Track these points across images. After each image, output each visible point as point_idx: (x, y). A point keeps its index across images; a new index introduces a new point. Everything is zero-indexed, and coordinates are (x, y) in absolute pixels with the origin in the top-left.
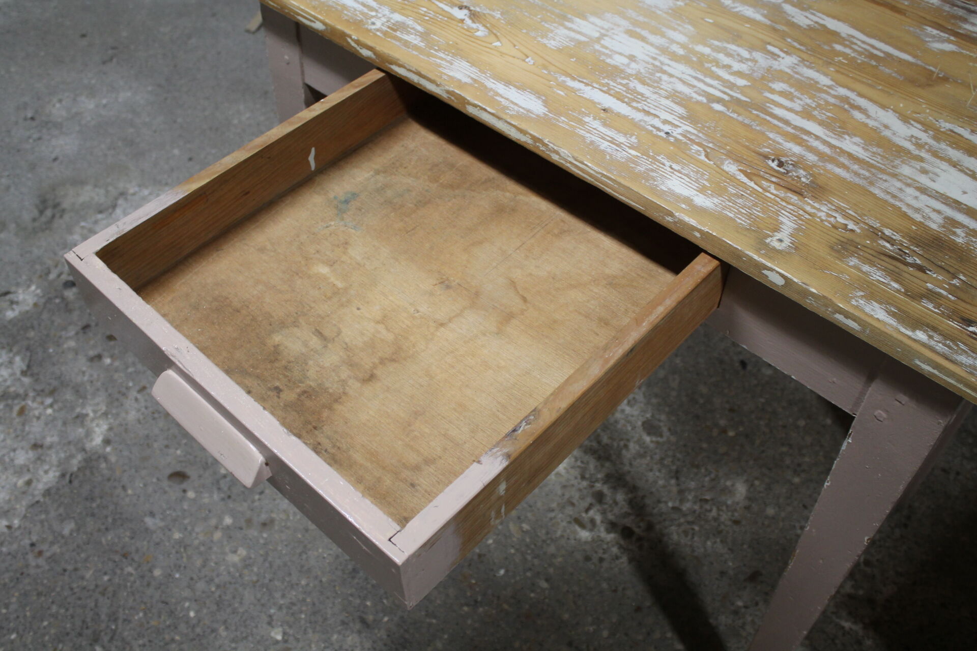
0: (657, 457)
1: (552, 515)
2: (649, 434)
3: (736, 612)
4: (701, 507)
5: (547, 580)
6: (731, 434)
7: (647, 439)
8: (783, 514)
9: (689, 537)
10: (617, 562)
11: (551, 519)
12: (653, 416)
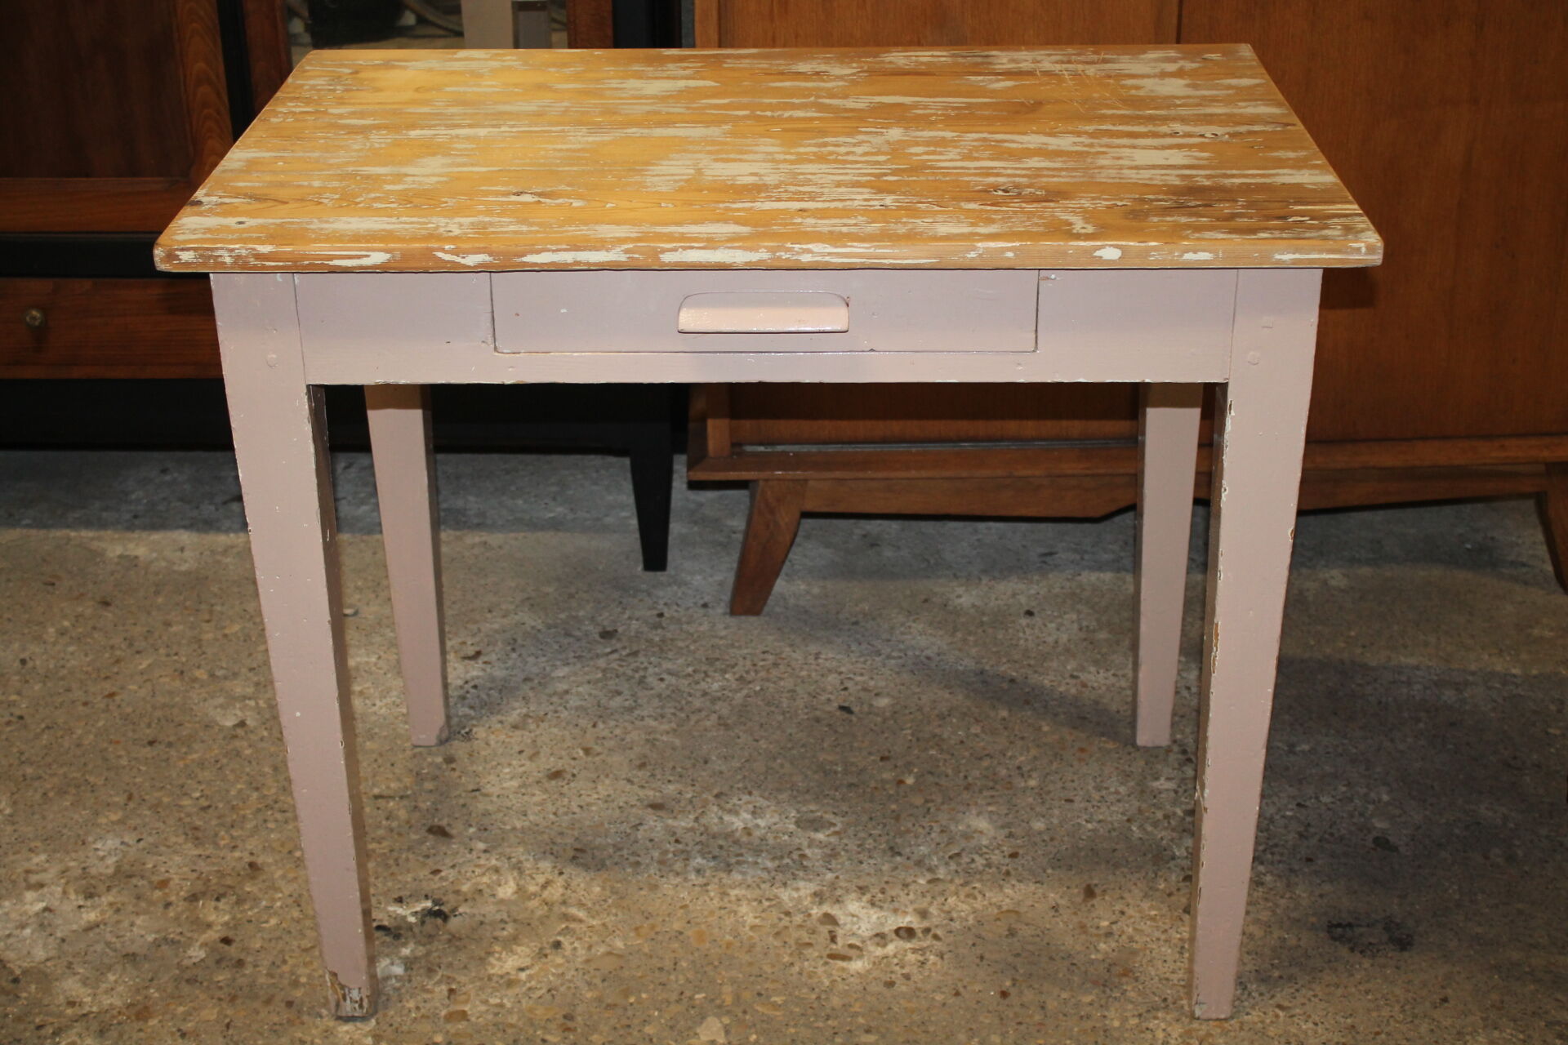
0: (853, 847)
1: (796, 969)
2: (816, 830)
3: (1109, 934)
4: (959, 864)
5: (868, 1031)
6: (910, 781)
7: (820, 836)
8: (1055, 821)
9: (980, 897)
10: (927, 966)
11: (800, 973)
12: (798, 811)
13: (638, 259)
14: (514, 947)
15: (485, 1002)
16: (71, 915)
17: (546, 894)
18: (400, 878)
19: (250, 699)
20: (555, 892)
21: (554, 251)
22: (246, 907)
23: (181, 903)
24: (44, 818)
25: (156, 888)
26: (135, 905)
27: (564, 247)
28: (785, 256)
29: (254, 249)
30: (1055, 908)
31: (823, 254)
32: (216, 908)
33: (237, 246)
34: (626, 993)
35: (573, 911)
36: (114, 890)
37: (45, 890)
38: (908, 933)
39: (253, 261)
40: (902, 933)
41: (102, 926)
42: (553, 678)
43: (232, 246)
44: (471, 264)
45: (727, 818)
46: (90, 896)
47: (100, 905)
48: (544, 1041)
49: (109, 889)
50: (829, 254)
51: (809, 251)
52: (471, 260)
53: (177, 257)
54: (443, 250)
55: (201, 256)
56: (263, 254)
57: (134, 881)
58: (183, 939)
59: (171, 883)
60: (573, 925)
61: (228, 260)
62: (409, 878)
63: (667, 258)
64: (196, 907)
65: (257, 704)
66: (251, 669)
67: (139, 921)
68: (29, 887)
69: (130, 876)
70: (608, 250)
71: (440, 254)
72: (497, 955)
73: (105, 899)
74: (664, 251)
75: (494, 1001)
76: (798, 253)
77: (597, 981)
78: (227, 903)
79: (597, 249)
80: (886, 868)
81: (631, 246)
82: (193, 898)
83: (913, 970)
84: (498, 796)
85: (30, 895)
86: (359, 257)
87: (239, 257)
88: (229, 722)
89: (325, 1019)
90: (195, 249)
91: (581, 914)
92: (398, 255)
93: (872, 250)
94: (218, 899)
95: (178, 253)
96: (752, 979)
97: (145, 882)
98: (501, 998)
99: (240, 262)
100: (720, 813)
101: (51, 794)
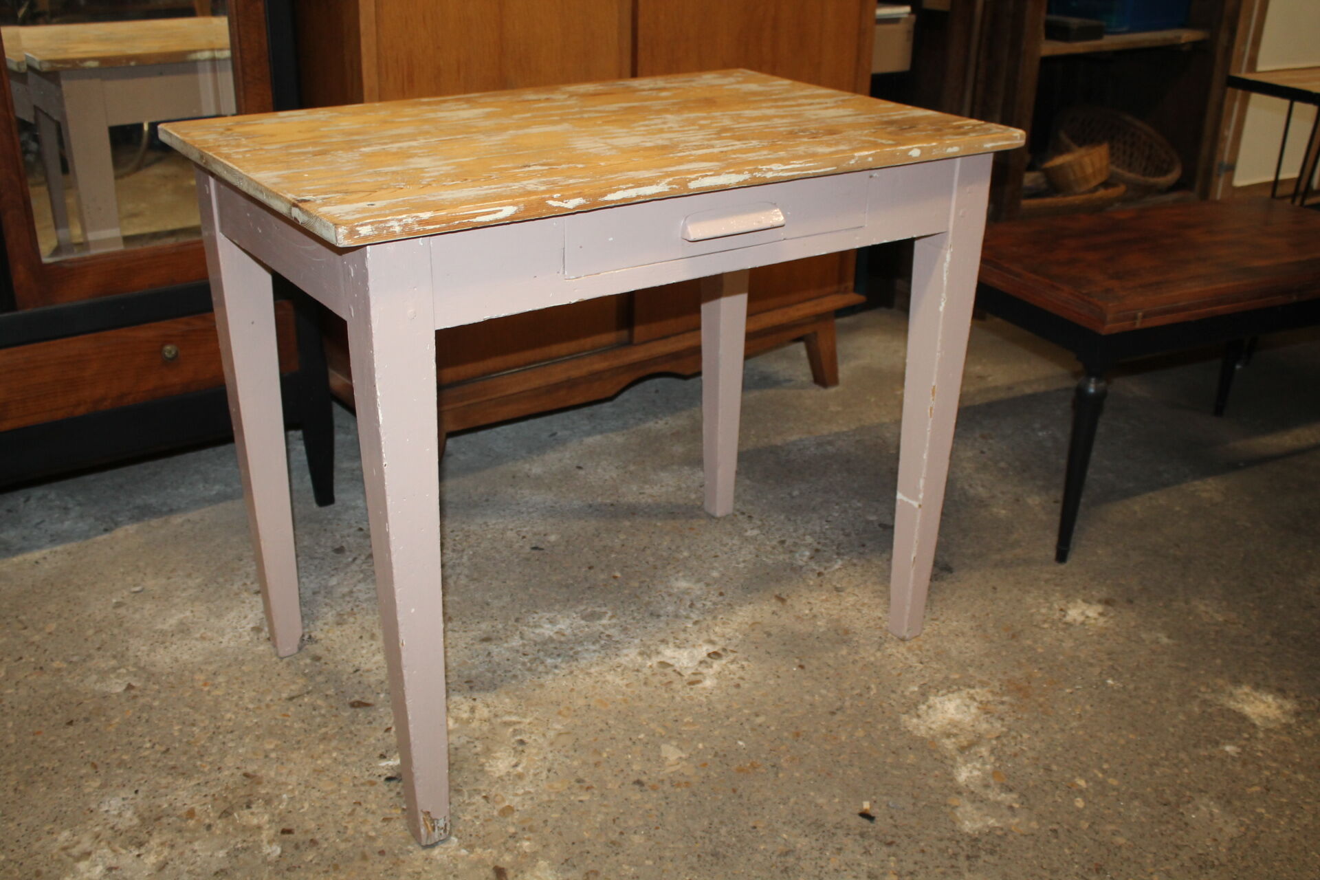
0: (630, 621)
1: (678, 699)
2: (599, 619)
3: (815, 616)
4: (698, 609)
5: (756, 716)
6: (619, 575)
7: (605, 622)
8: (721, 569)
9: (730, 622)
10: (747, 669)
11: (683, 700)
13: (675, 188)
14: (493, 755)
15: (516, 795)
16: (135, 865)
17: (477, 715)
18: (366, 743)
19: (119, 668)
20: (483, 712)
21: (624, 189)
22: (276, 803)
23: (218, 822)
24: (36, 807)
25: (187, 819)
26: (182, 837)
27: (631, 185)
28: (758, 175)
29: (417, 217)
30: (774, 613)
31: (778, 171)
32: (252, 814)
33: (404, 216)
34: (597, 752)
35: (507, 718)
36: (155, 833)
37: (93, 856)
38: (715, 655)
39: (416, 228)
40: (712, 656)
41: (171, 863)
42: (332, 587)
43: (400, 217)
44: (571, 207)
45: (537, 631)
46: (140, 845)
47: (152, 849)
48: (581, 801)
49: (150, 834)
50: (782, 170)
51: (771, 170)
52: (571, 204)
53: (357, 233)
54: (552, 199)
55: (377, 229)
56: (424, 220)
57: (164, 820)
58: (250, 844)
59: (196, 811)
60: (517, 727)
61: (397, 229)
62: (372, 740)
63: (693, 185)
64: (234, 820)
65: (127, 670)
66: (99, 649)
67: (196, 846)
68: (78, 859)
69: (159, 819)
70: (658, 184)
71: (551, 202)
72: (487, 764)
73: (154, 842)
74: (691, 180)
75: (521, 791)
76: (765, 172)
77: (572, 753)
78: (258, 807)
79: (651, 184)
80: (661, 625)
81: (671, 179)
82: (226, 814)
83: (741, 673)
84: (377, 669)
85: (83, 866)
86: (495, 212)
87: (406, 225)
88: (120, 689)
89: (415, 852)
90: (372, 223)
91: (514, 719)
92: (522, 205)
93: (803, 165)
94: (249, 807)
95: (358, 229)
96: (660, 714)
97: (174, 818)
98: (523, 788)
99: (407, 230)
100: (530, 630)
101: (21, 788)
